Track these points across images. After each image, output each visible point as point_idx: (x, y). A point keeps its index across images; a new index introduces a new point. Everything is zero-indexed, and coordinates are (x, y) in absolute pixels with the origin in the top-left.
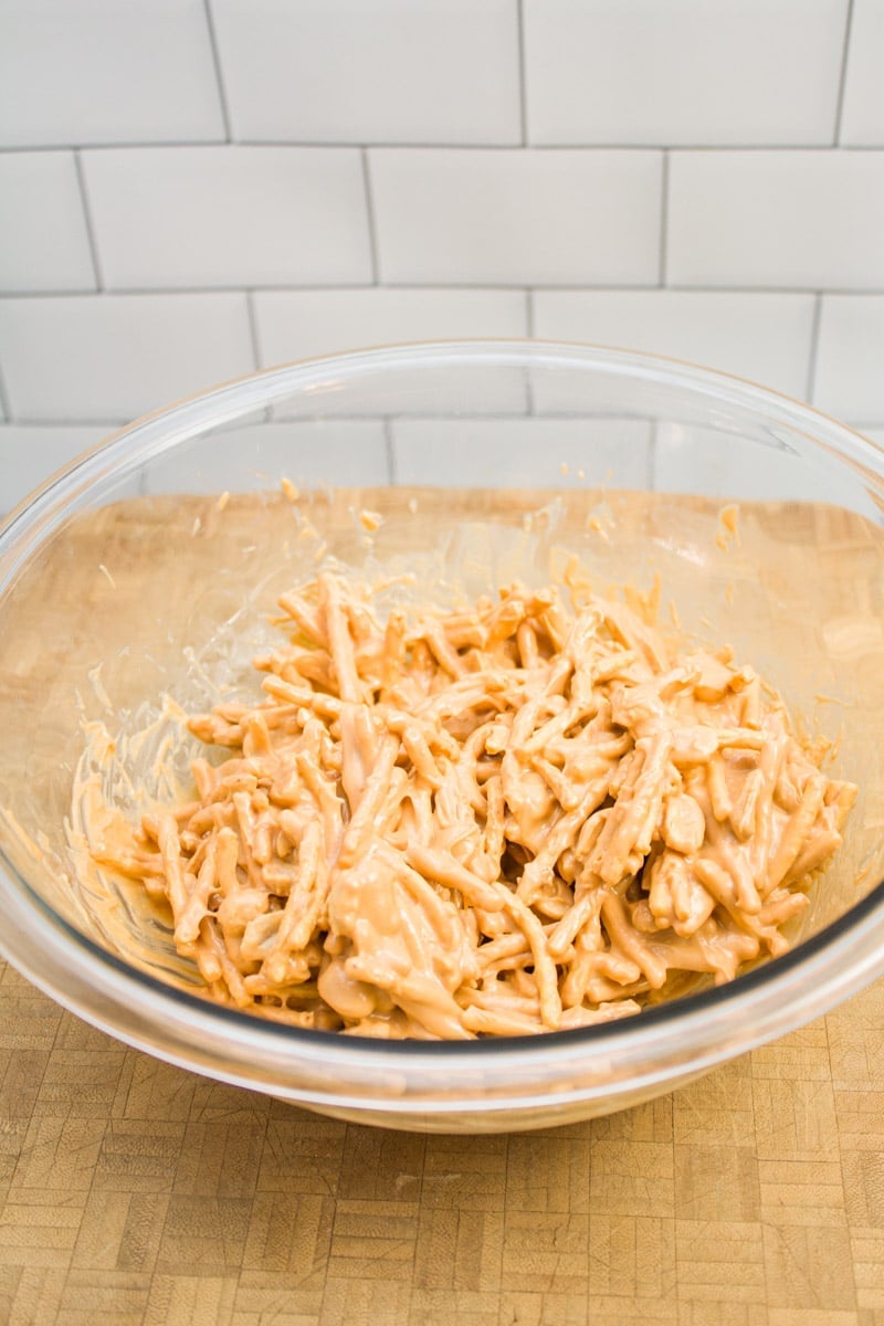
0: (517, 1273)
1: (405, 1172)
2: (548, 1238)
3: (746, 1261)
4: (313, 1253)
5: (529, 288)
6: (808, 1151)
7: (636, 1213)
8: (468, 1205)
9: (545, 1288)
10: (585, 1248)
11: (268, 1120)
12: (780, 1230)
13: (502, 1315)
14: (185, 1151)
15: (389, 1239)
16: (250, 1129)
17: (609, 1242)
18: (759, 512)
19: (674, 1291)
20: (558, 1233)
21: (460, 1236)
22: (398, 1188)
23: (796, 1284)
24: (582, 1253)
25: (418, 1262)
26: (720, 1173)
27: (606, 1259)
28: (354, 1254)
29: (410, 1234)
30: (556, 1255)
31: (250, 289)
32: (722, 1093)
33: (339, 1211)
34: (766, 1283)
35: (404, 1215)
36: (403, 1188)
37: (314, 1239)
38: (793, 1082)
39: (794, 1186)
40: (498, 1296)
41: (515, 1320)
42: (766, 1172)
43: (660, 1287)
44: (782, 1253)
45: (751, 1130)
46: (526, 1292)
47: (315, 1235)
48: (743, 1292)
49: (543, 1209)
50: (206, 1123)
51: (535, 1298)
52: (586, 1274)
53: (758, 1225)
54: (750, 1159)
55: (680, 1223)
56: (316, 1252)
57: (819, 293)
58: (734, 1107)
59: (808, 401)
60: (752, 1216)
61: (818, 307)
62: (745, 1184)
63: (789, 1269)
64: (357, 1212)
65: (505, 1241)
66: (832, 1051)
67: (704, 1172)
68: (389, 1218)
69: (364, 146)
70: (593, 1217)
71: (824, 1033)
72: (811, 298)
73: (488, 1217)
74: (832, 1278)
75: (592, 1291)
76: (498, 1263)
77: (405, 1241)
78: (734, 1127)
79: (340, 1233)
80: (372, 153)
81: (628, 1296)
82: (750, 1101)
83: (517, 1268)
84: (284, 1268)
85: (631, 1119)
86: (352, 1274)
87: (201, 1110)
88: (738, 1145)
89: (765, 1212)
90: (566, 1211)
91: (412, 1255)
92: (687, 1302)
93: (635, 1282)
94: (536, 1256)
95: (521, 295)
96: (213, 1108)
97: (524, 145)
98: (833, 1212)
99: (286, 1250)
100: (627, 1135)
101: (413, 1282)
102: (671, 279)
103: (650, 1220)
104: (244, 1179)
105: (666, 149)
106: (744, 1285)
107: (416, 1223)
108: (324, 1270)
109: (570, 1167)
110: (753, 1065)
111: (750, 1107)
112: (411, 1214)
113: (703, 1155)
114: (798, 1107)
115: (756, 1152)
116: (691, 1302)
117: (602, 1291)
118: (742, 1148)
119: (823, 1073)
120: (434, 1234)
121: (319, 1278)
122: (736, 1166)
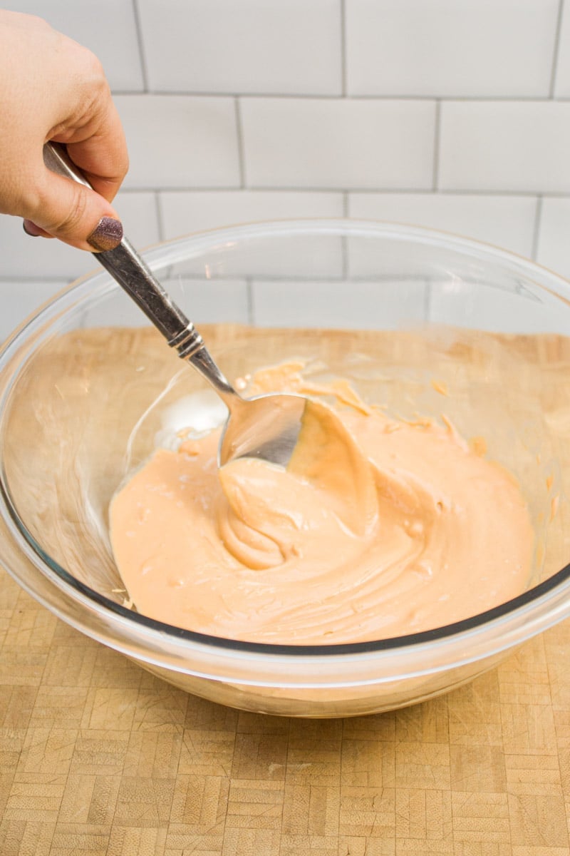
0: (349, 824)
1: (275, 762)
2: (369, 803)
3: (497, 817)
4: (215, 813)
5: (346, 191)
6: (537, 749)
7: (426, 787)
8: (316, 783)
9: (367, 834)
10: (393, 809)
11: (184, 730)
12: (519, 798)
13: (340, 851)
14: (130, 749)
15: (265, 804)
16: (172, 735)
17: (409, 805)
18: (501, 339)
19: (451, 835)
20: (375, 800)
21: (312, 802)
22: (271, 772)
23: (530, 831)
24: (391, 812)
25: (285, 818)
26: (480, 762)
27: (406, 815)
28: (242, 813)
29: (279, 800)
30: (374, 814)
31: (157, 191)
32: (480, 712)
33: (232, 786)
34: (510, 831)
35: (275, 789)
36: (273, 772)
37: (216, 804)
38: (527, 705)
39: (528, 771)
40: (337, 839)
41: (349, 854)
42: (509, 762)
43: (442, 833)
44: (521, 812)
45: (500, 736)
46: (355, 836)
47: (217, 801)
48: (496, 836)
49: (365, 784)
50: (144, 732)
51: (362, 840)
52: (394, 825)
53: (505, 794)
54: (499, 754)
55: (454, 794)
56: (217, 812)
57: (540, 195)
58: (488, 721)
59: (533, 258)
60: (501, 789)
61: (539, 205)
62: (496, 769)
63: (525, 822)
64: (245, 787)
65: (341, 805)
66: (552, 686)
67: (470, 762)
68: (265, 791)
69: (237, 96)
70: (398, 790)
71: (546, 675)
72: (534, 200)
73: (329, 790)
74: (553, 827)
75: (398, 836)
76: (337, 819)
77: (276, 805)
78: (489, 733)
79: (233, 800)
80: (243, 101)
81: (422, 839)
82: (499, 717)
83: (349, 822)
84: (197, 822)
85: (422, 728)
86: (242, 826)
87: (139, 724)
88: (491, 745)
89: (509, 787)
90: (381, 786)
91: (280, 813)
92: (460, 842)
93: (426, 831)
94: (361, 814)
95: (340, 196)
96: (147, 722)
97: (344, 96)
98: (553, 786)
99: (198, 811)
100: (419, 739)
101: (281, 830)
102: (441, 186)
103: (435, 791)
104: (169, 766)
105: (438, 99)
106: (496, 832)
107: (282, 793)
108: (223, 823)
109: (382, 758)
110: (501, 695)
111: (499, 722)
112: (279, 788)
113: (468, 751)
114: (530, 722)
115: (503, 749)
116: (462, 842)
117: (404, 836)
118: (494, 747)
119: (546, 700)
120: (295, 801)
121: (220, 828)
122: (490, 758)
